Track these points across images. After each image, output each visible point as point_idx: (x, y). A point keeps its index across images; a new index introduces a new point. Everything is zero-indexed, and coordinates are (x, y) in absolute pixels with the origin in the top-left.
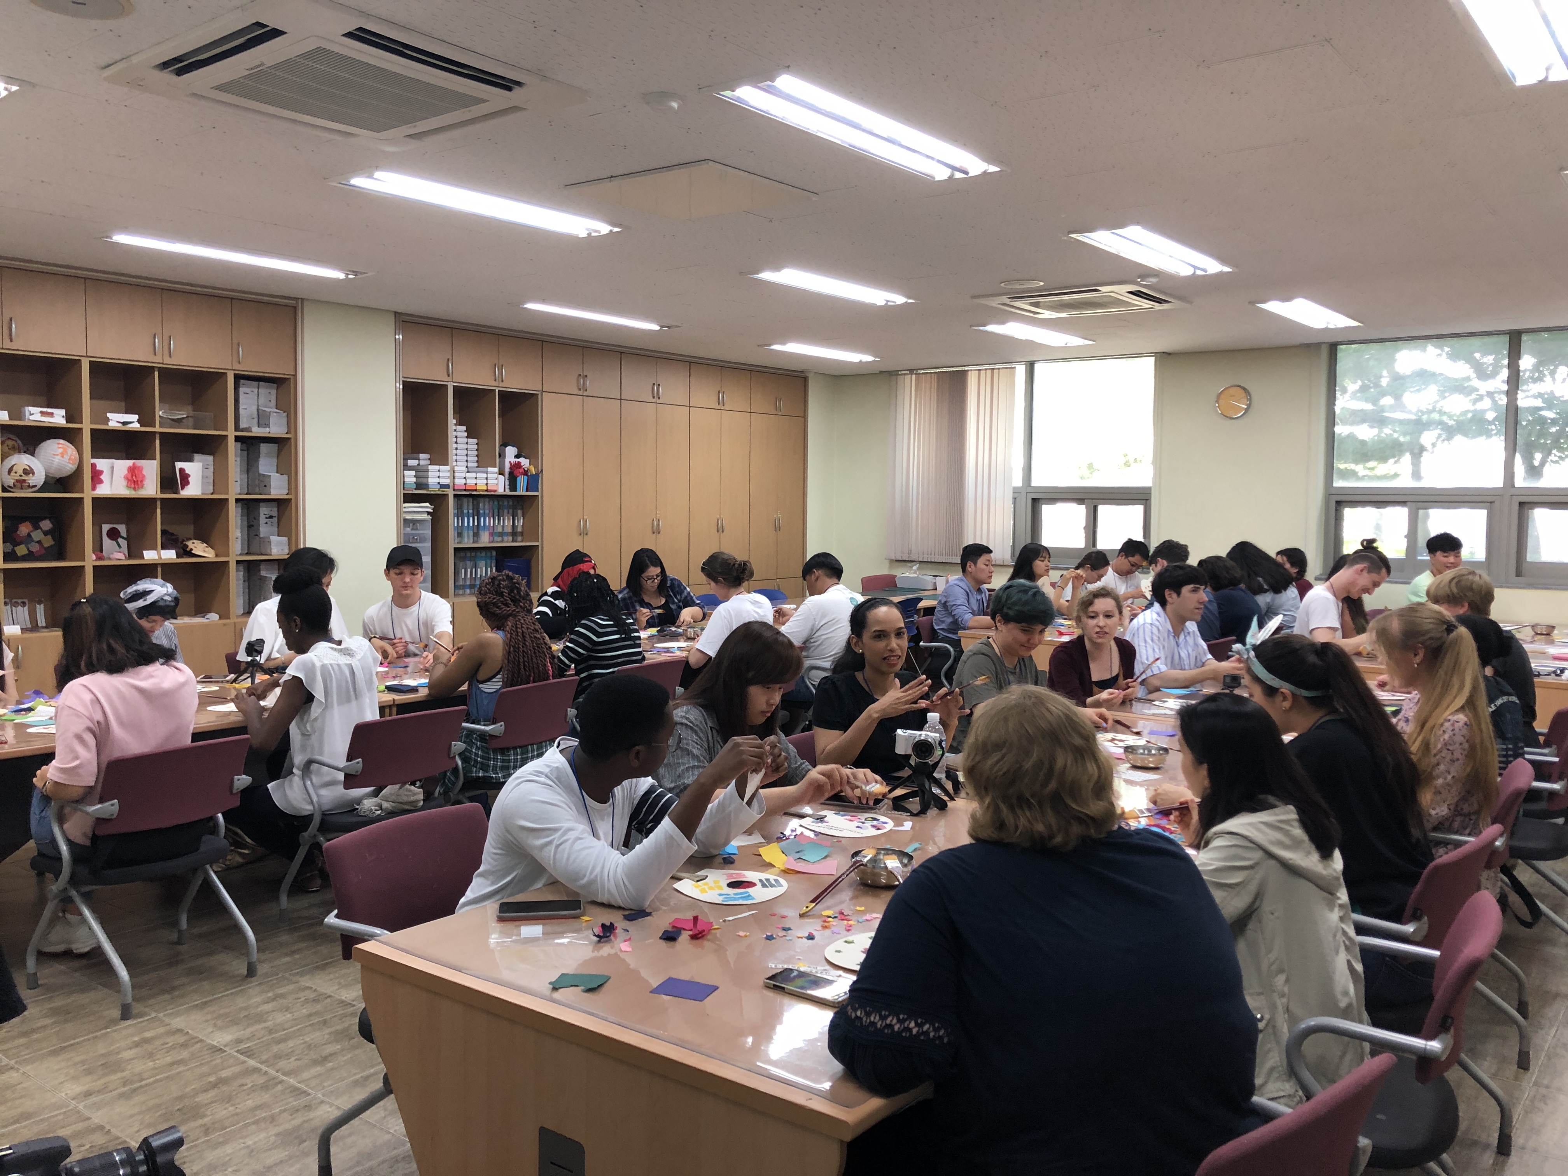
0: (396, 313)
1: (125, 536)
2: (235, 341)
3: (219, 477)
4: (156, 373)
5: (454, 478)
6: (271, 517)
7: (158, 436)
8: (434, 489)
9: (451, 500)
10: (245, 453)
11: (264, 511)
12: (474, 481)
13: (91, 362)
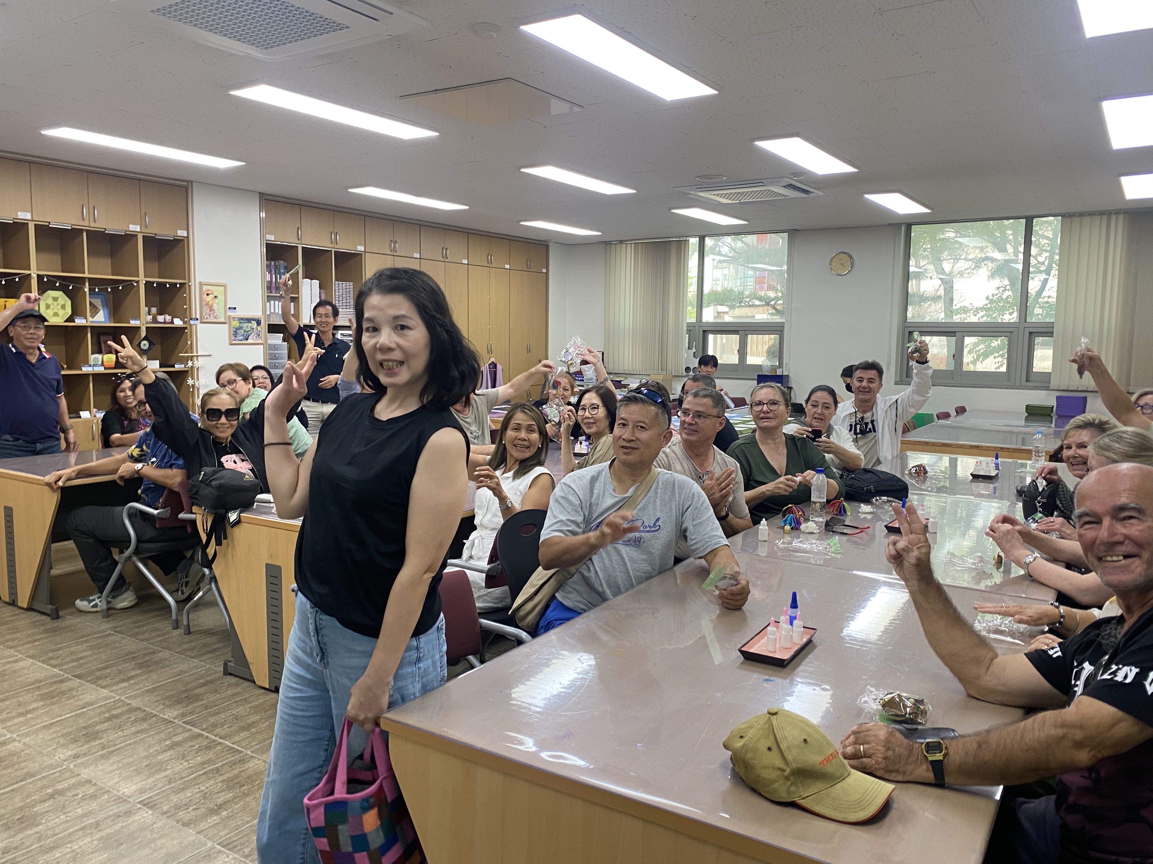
0: (260, 193)
2: (143, 212)
4: (85, 234)
7: (87, 280)
13: (35, 225)
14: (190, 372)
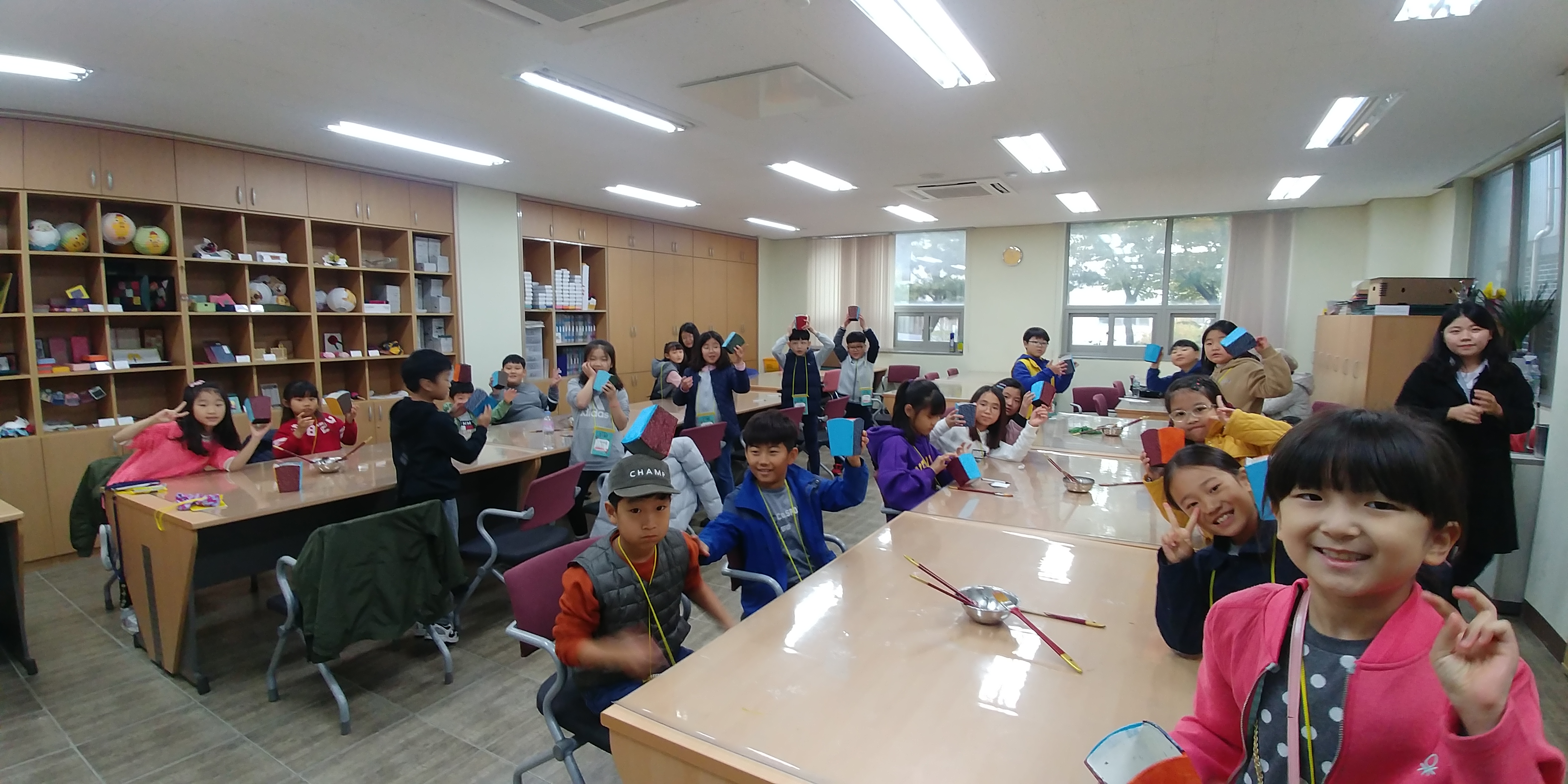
0: (517, 194)
1: (340, 341)
2: (412, 209)
3: (405, 301)
4: (358, 230)
5: (556, 301)
6: (440, 328)
7: (361, 273)
8: (542, 309)
9: (554, 315)
10: (421, 286)
11: (435, 323)
12: (568, 304)
13: (312, 221)
14: (457, 356)
